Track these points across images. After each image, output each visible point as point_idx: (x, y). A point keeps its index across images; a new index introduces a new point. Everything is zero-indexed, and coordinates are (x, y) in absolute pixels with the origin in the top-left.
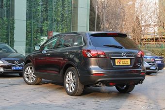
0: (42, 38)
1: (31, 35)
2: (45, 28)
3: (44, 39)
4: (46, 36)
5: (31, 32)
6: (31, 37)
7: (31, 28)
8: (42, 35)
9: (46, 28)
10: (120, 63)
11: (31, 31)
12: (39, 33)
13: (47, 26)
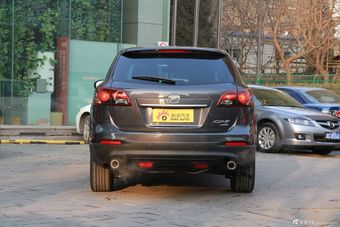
0: (40, 55)
1: (9, 47)
2: (48, 29)
3: (45, 57)
4: (49, 49)
5: (9, 39)
6: (9, 54)
7: (9, 28)
8: (39, 49)
9: (52, 28)
11: (9, 35)
12: (31, 41)
13: (52, 23)
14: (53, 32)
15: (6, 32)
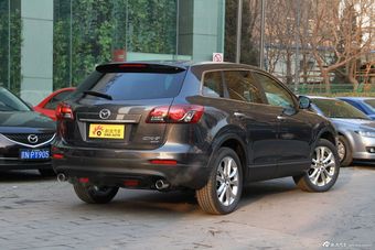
2: (105, 41)
5: (67, 52)
9: (109, 40)
10: (99, 133)
11: (67, 48)
12: (89, 54)
13: (109, 35)
14: (109, 44)
15: (64, 45)
